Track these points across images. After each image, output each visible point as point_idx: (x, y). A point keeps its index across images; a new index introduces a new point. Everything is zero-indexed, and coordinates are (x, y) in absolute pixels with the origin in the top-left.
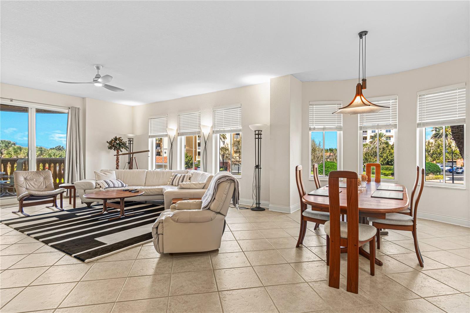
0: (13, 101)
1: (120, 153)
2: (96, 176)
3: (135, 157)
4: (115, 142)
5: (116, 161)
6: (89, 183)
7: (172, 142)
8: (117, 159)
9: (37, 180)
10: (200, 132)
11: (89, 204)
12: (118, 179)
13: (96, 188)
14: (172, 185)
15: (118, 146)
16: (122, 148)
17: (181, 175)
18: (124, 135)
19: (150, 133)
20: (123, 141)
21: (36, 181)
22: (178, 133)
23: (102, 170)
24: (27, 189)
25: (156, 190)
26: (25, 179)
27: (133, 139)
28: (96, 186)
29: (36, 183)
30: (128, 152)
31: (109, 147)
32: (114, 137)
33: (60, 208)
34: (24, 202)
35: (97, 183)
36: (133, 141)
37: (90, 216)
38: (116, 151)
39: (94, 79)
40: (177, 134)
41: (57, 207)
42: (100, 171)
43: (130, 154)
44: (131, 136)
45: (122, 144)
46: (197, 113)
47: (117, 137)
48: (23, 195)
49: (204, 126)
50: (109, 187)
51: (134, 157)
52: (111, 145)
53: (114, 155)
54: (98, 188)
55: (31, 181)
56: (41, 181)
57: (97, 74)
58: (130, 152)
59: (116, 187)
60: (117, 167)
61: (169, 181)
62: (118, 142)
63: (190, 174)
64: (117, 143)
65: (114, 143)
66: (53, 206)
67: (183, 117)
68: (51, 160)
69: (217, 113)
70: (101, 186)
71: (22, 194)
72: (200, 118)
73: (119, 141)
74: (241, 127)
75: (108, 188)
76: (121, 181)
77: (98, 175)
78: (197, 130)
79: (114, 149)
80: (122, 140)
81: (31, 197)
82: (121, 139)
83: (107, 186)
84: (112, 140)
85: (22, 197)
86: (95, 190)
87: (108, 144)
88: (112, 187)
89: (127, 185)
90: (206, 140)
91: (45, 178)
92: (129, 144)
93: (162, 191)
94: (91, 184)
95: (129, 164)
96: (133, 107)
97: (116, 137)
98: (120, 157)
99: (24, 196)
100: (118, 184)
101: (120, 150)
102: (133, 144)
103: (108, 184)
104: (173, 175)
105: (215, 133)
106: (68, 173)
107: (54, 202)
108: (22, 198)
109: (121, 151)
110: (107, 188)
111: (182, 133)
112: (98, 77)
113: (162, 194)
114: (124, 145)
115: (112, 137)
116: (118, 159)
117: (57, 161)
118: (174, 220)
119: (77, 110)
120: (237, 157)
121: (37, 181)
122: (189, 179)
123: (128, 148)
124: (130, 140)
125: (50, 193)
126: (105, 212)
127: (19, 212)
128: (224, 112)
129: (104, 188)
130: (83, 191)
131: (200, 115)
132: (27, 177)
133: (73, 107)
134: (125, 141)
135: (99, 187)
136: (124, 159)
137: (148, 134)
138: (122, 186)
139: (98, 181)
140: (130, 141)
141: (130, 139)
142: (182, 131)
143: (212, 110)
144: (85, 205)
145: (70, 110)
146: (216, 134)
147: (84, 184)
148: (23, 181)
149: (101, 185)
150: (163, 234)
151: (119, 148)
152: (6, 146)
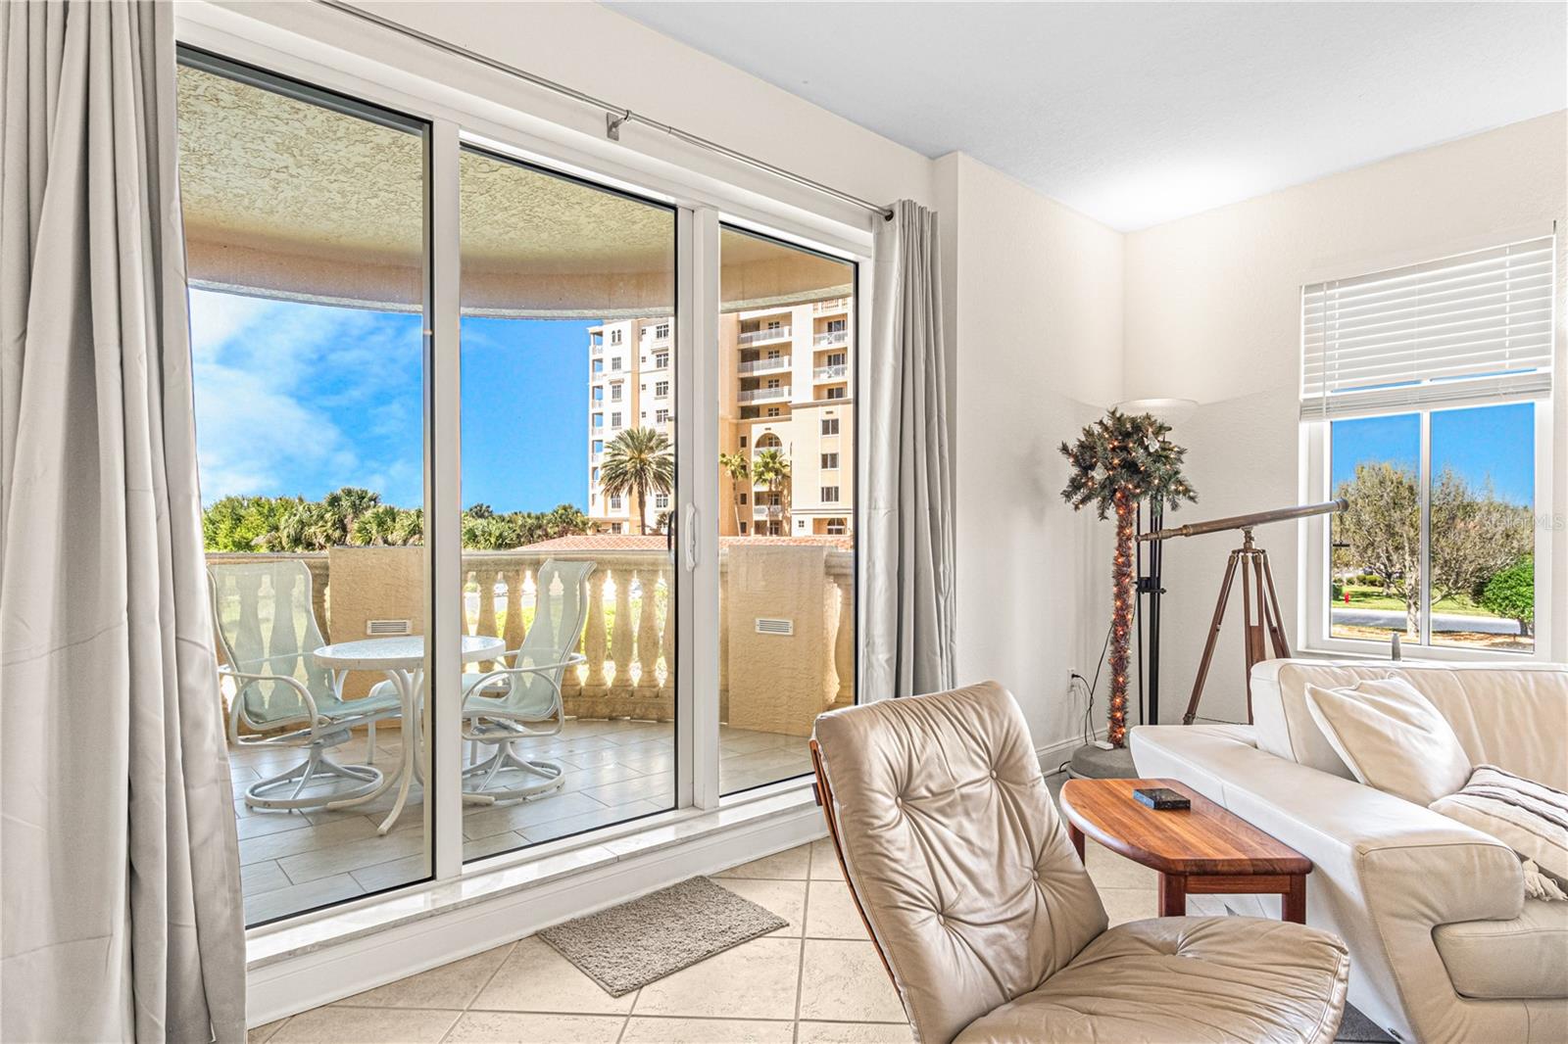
9: (969, 799)
24: (943, 915)
29: (971, 834)
32: (1104, 415)
51: (1253, 547)
55: (941, 812)
84: (1092, 433)
91: (999, 771)
97: (1116, 414)
115: (1092, 417)
121: (973, 812)
152: (354, 505)
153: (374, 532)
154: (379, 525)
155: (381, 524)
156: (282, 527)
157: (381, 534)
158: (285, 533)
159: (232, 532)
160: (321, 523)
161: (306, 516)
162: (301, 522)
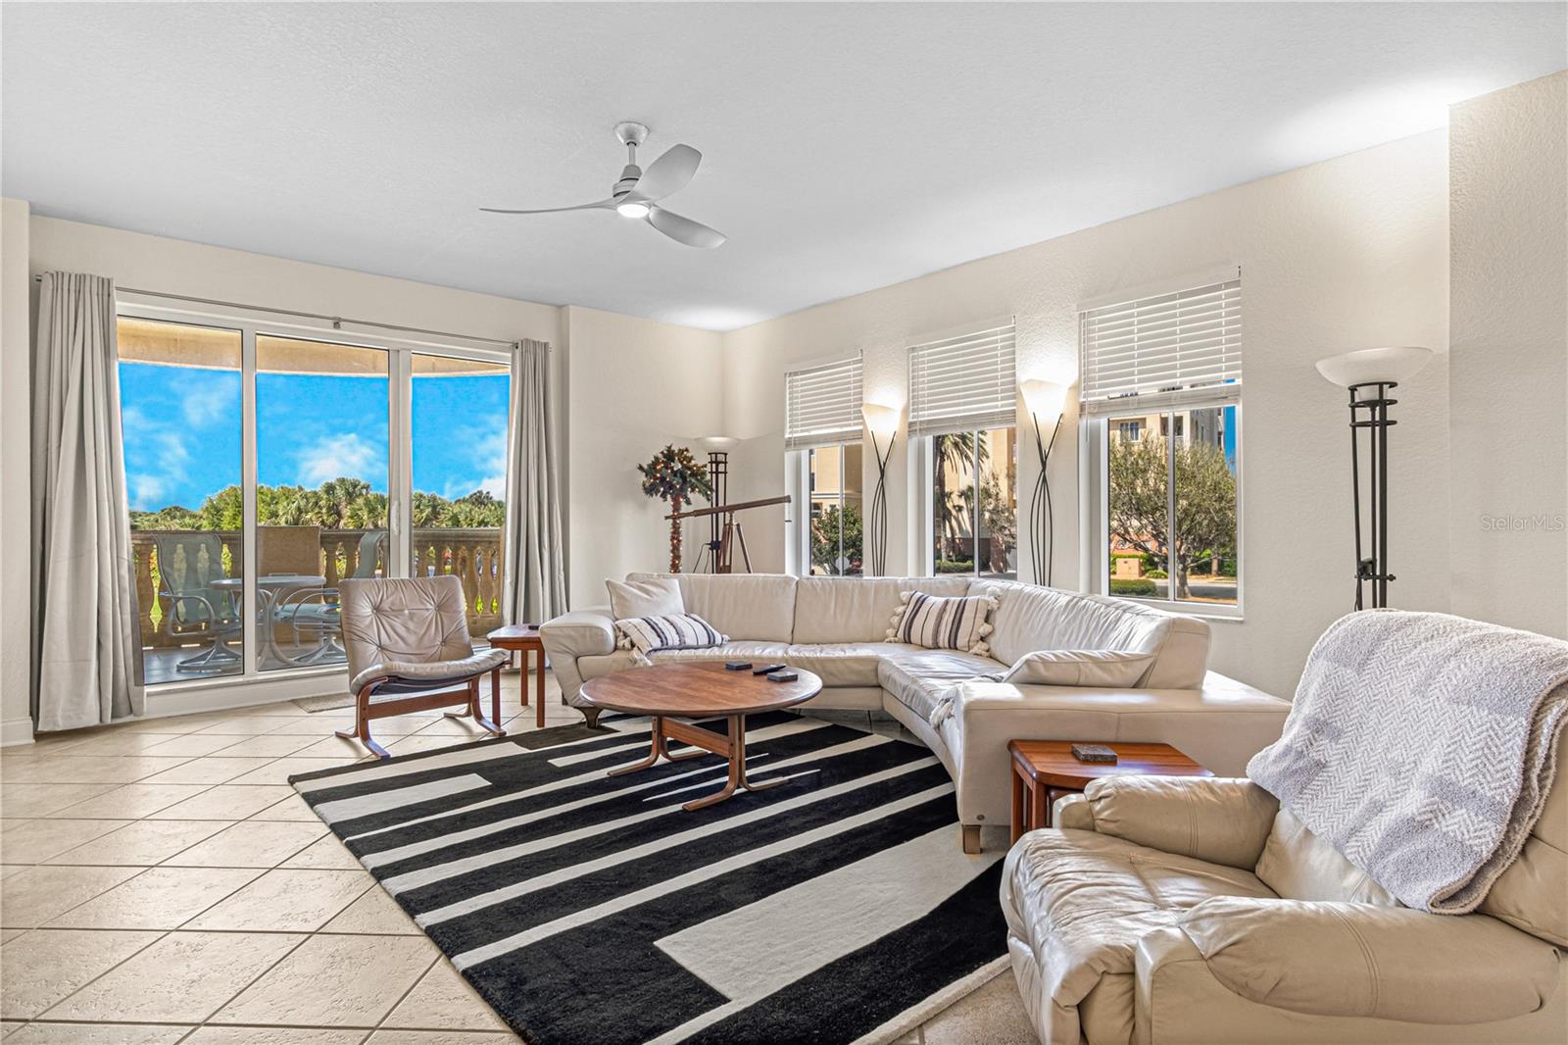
0: (341, 323)
1: (684, 508)
2: (614, 602)
3: (738, 525)
4: (667, 468)
5: (669, 538)
6: (591, 627)
7: (883, 460)
8: (674, 533)
9: (414, 614)
10: (1014, 411)
11: (592, 713)
12: (692, 613)
13: (616, 649)
14: (907, 641)
15: (678, 483)
16: (693, 490)
17: (943, 599)
18: (696, 440)
19: (788, 430)
20: (693, 462)
21: (411, 616)
22: (911, 424)
23: (631, 575)
24: (381, 647)
25: (848, 663)
26: (377, 609)
27: (726, 454)
28: (616, 642)
29: (411, 625)
30: (707, 505)
31: (647, 485)
32: (663, 448)
33: (492, 726)
34: (373, 700)
35: (619, 629)
36: (726, 463)
37: (602, 774)
38: (670, 501)
39: (615, 188)
40: (907, 429)
41: (483, 722)
42: (624, 581)
43: (714, 511)
44: (718, 441)
45: (693, 475)
46: (997, 334)
47: (673, 448)
48: (368, 673)
49: (1037, 384)
50: (665, 646)
51: (734, 523)
52: (656, 478)
53: (667, 518)
54: (623, 648)
55: (396, 617)
56: (430, 618)
57: (628, 164)
58: (717, 505)
59: (688, 648)
60: (674, 562)
61: (891, 626)
62: (677, 466)
63: (991, 599)
64: (675, 469)
65: (664, 470)
66: (468, 714)
67: (929, 355)
68: (459, 536)
69: (1101, 322)
70: (635, 641)
71: (365, 671)
72: (1014, 353)
73: (681, 462)
74: (1239, 379)
75: (660, 650)
76: (705, 623)
77: (621, 597)
78: (997, 407)
79: (664, 496)
80: (691, 458)
81: (394, 681)
82: (689, 455)
83: (657, 643)
84: (657, 458)
85: (365, 680)
86: (611, 656)
87: (642, 477)
88: (673, 648)
89: (726, 637)
90: (1045, 446)
91: (439, 607)
92: (712, 473)
93: (876, 670)
94: (596, 632)
95: (712, 549)
96: (722, 334)
97: (670, 448)
98: (683, 521)
99: (369, 677)
100: (694, 632)
101: (686, 497)
102: (725, 473)
103: (660, 634)
104: (904, 599)
105: (1092, 415)
106: (514, 584)
107: (471, 697)
108: (363, 687)
109: (688, 502)
110: (655, 650)
111: (929, 422)
112: (631, 175)
113: (875, 683)
114: (697, 480)
115: (657, 450)
116: (676, 532)
117: (477, 539)
119: (540, 353)
121: (415, 619)
122: (987, 620)
123: (711, 490)
124: (718, 459)
125: (459, 669)
126: (662, 760)
127: (356, 735)
128: (1140, 314)
129: (645, 651)
130: (571, 660)
131: (1013, 338)
132: (380, 603)
133: (527, 340)
134: (700, 465)
135: (628, 645)
136: (697, 532)
137: (783, 432)
138: (711, 643)
139: (624, 621)
140: (717, 463)
141: (716, 454)
142: (926, 413)
143: (1077, 314)
144: (578, 717)
145: (518, 352)
146: (1096, 420)
147: (569, 633)
148: (369, 619)
149: (635, 636)
151: (683, 489)
152: (348, 494)
153: (365, 517)
154: (370, 512)
155: (372, 510)
156: (281, 513)
157: (372, 519)
158: (284, 519)
159: (234, 519)
160: (317, 510)
161: (303, 503)
162: (299, 509)
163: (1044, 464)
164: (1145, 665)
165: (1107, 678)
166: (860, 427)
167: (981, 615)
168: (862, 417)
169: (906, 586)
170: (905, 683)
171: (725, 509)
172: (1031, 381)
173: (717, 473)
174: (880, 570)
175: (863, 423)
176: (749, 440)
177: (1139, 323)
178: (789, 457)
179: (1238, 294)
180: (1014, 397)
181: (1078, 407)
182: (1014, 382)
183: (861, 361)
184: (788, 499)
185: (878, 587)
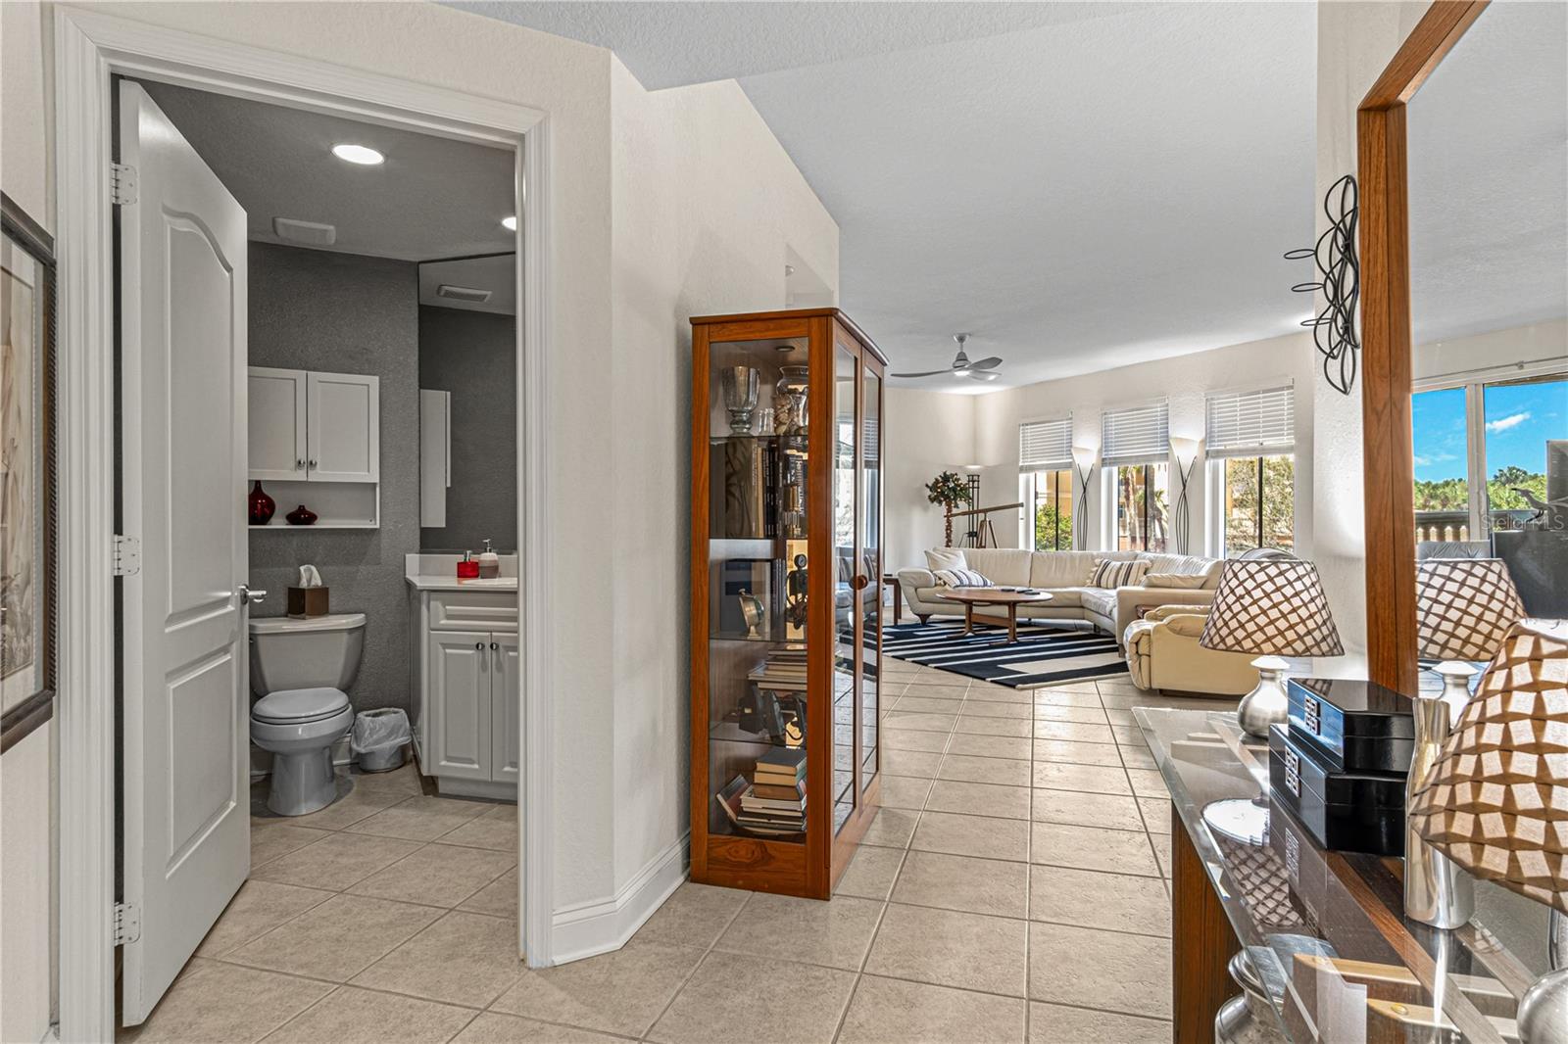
1: (954, 511)
2: (930, 561)
3: (990, 521)
4: (944, 485)
5: (945, 530)
6: (923, 574)
7: (1085, 480)
8: (947, 527)
10: (1168, 454)
11: (924, 617)
12: (973, 568)
13: (936, 585)
14: (1099, 585)
15: (951, 495)
16: (960, 500)
17: (1120, 563)
19: (1021, 460)
20: (959, 481)
22: (1103, 459)
25: (1065, 594)
27: (978, 476)
28: (936, 581)
30: (968, 509)
31: (930, 496)
35: (936, 575)
36: (978, 481)
37: (945, 637)
38: (945, 506)
39: (954, 363)
40: (1100, 462)
44: (973, 468)
45: (960, 489)
46: (1158, 407)
47: (948, 473)
49: (1180, 440)
50: (962, 584)
51: (987, 519)
52: (937, 492)
53: (942, 517)
54: (940, 585)
57: (961, 352)
58: (975, 508)
60: (948, 541)
61: (1089, 578)
62: (952, 485)
63: (1147, 561)
64: (949, 486)
65: (942, 487)
67: (1117, 417)
69: (1219, 404)
70: (946, 581)
72: (1167, 419)
73: (953, 482)
74: (1294, 441)
75: (961, 586)
76: (980, 574)
77: (934, 559)
78: (1157, 451)
79: (941, 503)
80: (958, 479)
82: (956, 477)
83: (958, 583)
84: (937, 480)
86: (933, 589)
87: (928, 492)
88: (965, 586)
89: (993, 583)
90: (1185, 475)
92: (970, 488)
93: (1080, 598)
94: (925, 576)
95: (969, 536)
96: (975, 397)
98: (954, 520)
100: (975, 578)
101: (955, 504)
102: (978, 488)
103: (958, 578)
104: (1098, 564)
105: (1213, 457)
109: (957, 507)
110: (957, 586)
111: (1115, 458)
112: (962, 357)
113: (1079, 604)
114: (962, 493)
115: (938, 474)
116: (949, 527)
118: (1173, 631)
120: (1244, 523)
122: (1145, 573)
123: (970, 499)
124: (973, 478)
126: (969, 634)
128: (1240, 401)
129: (953, 586)
130: (913, 590)
131: (1167, 410)
134: (964, 483)
135: (943, 583)
136: (961, 525)
137: (1017, 461)
138: (985, 584)
139: (938, 571)
140: (974, 482)
141: (972, 476)
142: (1113, 454)
143: (1205, 399)
144: (917, 619)
146: (1216, 460)
147: (914, 576)
149: (946, 579)
150: (1149, 656)
151: (955, 499)
163: (1184, 486)
164: (1204, 580)
165: (1184, 585)
166: (1070, 460)
167: (1142, 570)
168: (1071, 454)
169: (1098, 556)
170: (1095, 600)
171: (981, 511)
172: (1176, 438)
173: (973, 488)
174: (1083, 547)
175: (1072, 458)
176: (995, 467)
177: (1241, 406)
178: (1022, 477)
179: (1292, 394)
180: (1167, 445)
181: (1205, 453)
182: (1167, 436)
183: (1071, 419)
184: (1022, 505)
185: (1081, 557)
